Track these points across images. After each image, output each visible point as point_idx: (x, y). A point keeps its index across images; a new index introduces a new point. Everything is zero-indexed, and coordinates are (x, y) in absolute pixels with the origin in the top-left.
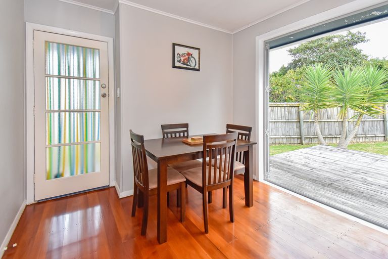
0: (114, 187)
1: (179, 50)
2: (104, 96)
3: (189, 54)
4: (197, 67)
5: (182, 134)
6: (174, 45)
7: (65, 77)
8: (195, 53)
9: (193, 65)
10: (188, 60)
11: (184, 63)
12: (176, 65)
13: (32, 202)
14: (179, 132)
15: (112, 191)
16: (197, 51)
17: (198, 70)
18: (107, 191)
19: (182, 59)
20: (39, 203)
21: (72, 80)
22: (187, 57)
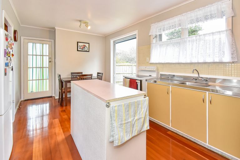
0: (54, 97)
1: (79, 44)
2: (50, 62)
3: (84, 45)
4: (88, 50)
5: (74, 76)
6: (78, 42)
7: (35, 55)
8: (87, 45)
9: (86, 50)
10: (84, 48)
11: (82, 49)
12: (78, 50)
13: (23, 100)
14: (75, 76)
15: (53, 98)
16: (88, 44)
17: (89, 51)
18: (51, 98)
19: (81, 47)
20: (26, 100)
21: (37, 56)
22: (83, 47)
